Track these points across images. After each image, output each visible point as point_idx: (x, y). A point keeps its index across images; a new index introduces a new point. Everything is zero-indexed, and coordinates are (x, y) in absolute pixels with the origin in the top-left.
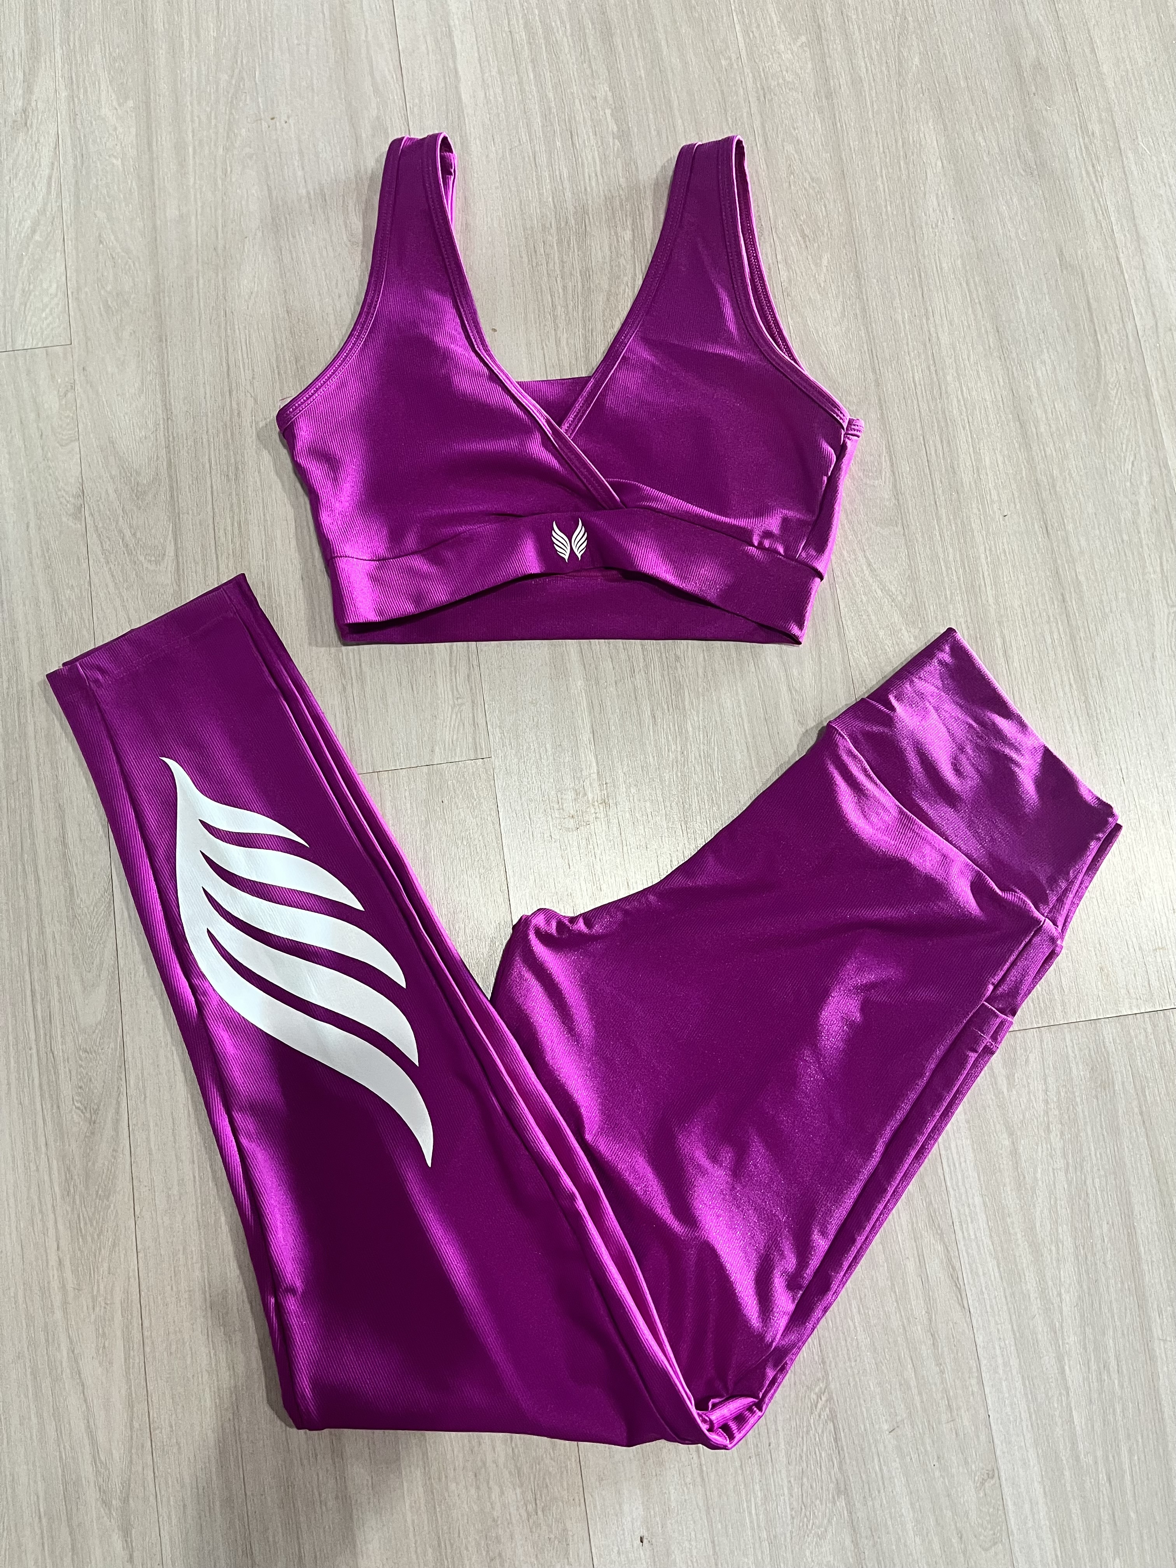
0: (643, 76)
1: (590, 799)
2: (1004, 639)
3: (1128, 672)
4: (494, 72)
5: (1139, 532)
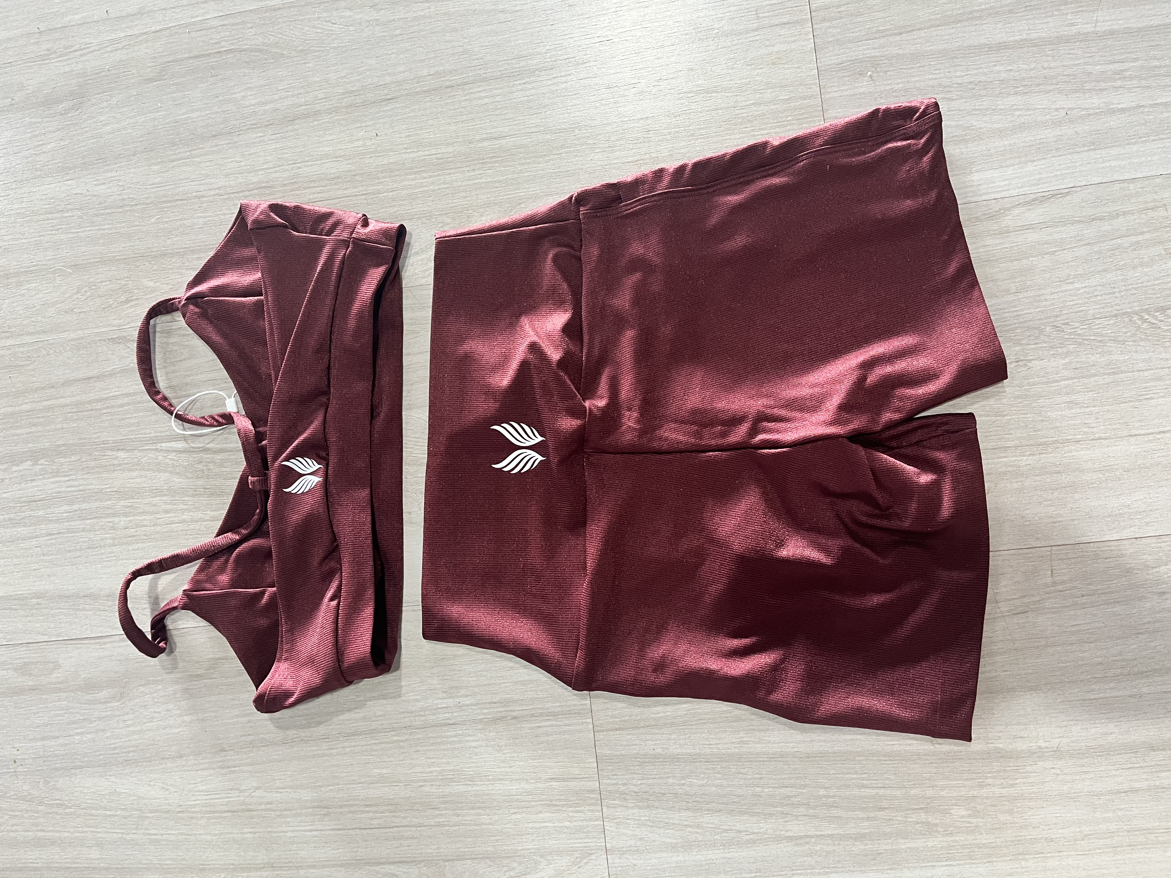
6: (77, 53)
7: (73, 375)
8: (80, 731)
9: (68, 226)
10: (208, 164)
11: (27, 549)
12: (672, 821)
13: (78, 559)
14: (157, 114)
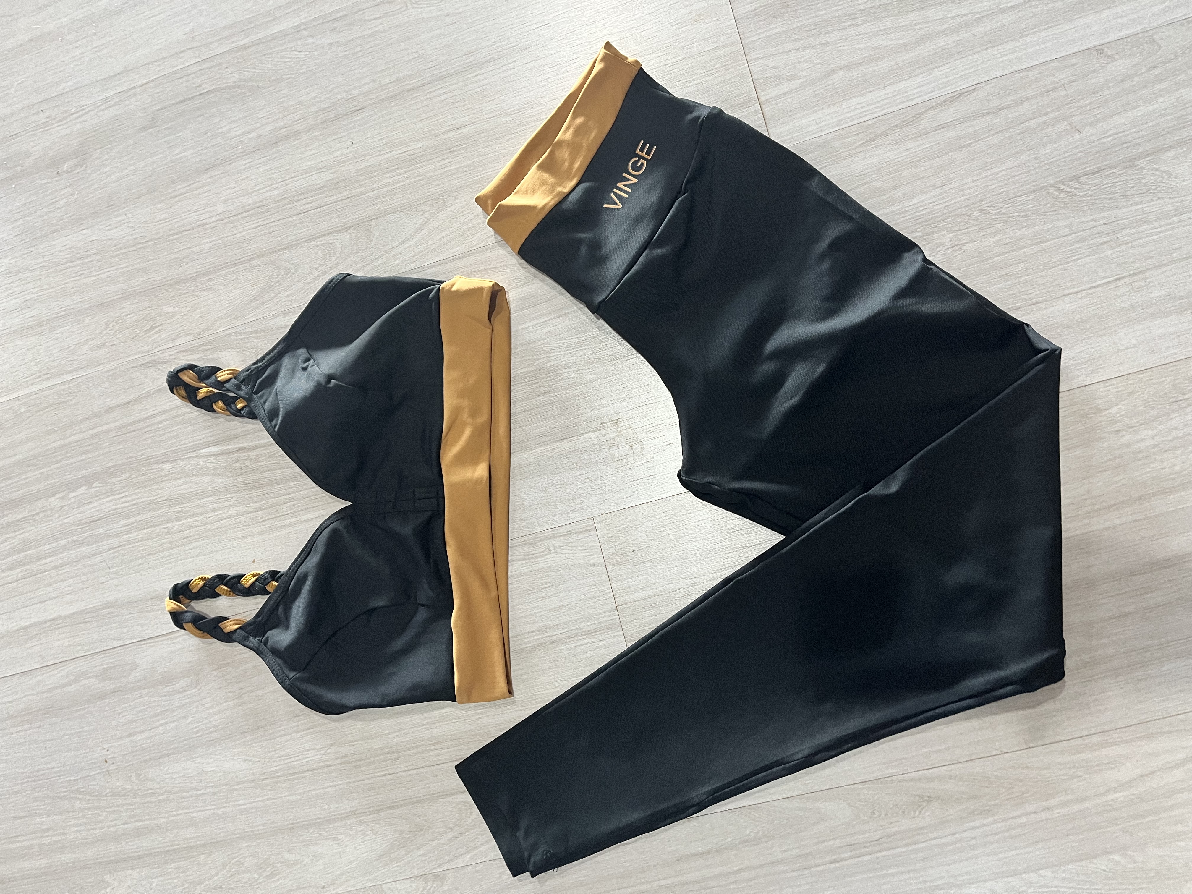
0: (40, 471)
1: (615, 435)
2: (448, 131)
4: (50, 589)
5: (353, 40)
6: (75, 116)
7: (113, 402)
8: (163, 721)
9: (89, 271)
10: (206, 194)
11: (93, 565)
13: (141, 566)
14: (154, 158)
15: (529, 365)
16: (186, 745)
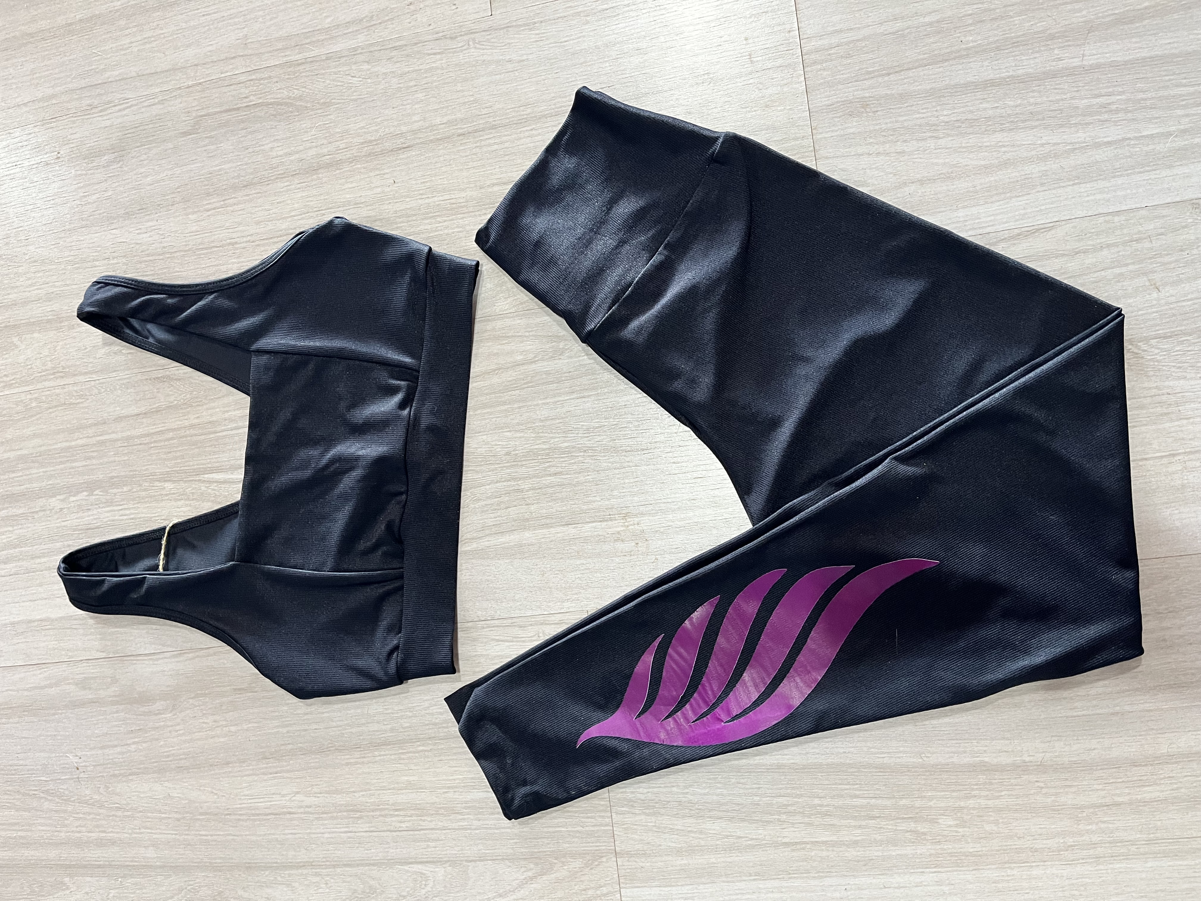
0: (44, 470)
1: (622, 529)
2: (494, 185)
3: (522, 82)
5: (408, 72)
7: (123, 412)
8: (136, 740)
10: (240, 212)
12: (676, 827)
14: (193, 166)
15: (544, 442)
16: (155, 767)
